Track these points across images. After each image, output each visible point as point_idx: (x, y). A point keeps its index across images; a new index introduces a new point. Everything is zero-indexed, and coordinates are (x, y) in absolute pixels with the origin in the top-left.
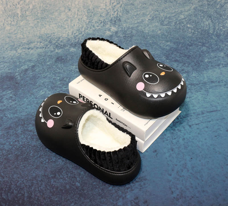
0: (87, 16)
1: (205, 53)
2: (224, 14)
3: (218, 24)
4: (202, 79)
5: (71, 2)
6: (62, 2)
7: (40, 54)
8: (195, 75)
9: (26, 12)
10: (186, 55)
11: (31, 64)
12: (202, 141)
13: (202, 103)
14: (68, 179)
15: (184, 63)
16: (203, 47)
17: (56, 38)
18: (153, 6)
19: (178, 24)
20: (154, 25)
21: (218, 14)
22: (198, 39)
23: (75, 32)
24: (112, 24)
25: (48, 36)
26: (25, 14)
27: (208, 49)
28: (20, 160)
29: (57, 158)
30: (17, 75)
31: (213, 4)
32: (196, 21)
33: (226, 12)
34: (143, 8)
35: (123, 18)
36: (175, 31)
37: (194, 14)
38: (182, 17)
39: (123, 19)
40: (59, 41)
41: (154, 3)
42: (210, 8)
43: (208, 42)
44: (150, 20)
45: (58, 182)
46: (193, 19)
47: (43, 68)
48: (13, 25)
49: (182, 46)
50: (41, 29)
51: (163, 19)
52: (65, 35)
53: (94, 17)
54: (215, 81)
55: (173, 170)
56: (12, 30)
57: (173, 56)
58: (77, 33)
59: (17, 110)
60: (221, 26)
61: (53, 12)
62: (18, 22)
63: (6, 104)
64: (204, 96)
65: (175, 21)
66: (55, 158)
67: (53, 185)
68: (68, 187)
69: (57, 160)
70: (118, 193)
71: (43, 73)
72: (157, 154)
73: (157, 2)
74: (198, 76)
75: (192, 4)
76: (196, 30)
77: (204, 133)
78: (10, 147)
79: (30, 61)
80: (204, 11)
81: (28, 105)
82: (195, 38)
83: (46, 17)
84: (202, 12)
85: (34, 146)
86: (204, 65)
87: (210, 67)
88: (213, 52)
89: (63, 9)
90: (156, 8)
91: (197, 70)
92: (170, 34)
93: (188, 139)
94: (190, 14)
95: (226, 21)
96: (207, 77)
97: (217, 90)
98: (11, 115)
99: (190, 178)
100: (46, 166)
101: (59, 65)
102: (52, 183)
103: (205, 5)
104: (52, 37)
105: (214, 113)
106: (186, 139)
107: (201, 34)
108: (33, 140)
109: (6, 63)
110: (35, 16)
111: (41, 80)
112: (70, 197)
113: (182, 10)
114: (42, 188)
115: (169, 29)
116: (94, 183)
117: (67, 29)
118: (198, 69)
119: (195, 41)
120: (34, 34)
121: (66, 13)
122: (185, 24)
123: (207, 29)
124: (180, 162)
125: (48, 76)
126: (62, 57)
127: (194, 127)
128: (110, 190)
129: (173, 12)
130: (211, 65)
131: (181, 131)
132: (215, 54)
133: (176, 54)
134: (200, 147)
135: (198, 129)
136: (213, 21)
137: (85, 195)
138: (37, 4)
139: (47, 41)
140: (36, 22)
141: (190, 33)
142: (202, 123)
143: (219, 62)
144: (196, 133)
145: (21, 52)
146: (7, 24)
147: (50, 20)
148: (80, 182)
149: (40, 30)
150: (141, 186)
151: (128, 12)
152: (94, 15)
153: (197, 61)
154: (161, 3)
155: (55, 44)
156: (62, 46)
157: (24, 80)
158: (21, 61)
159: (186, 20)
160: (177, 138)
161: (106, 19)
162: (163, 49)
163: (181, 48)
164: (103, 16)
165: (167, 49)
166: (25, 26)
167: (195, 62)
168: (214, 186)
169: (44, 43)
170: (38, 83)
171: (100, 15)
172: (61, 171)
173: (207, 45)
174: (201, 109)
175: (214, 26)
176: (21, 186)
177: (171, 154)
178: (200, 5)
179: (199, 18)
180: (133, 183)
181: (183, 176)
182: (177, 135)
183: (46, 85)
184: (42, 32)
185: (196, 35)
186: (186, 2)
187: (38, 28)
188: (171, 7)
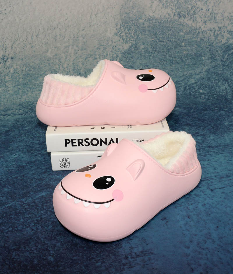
1: (224, 116)
4: (223, 142)
5: (59, 65)
6: (48, 65)
7: (18, 120)
8: (214, 138)
9: (5, 77)
10: (199, 120)
11: (5, 129)
12: (230, 207)
13: (225, 165)
14: (36, 252)
15: (198, 126)
16: (220, 111)
19: (188, 89)
22: (214, 104)
25: (29, 104)
26: (4, 80)
27: (227, 113)
29: (25, 226)
31: (228, 65)
32: (209, 85)
36: (185, 97)
37: (207, 78)
38: (193, 81)
41: (158, 64)
42: (226, 69)
45: (22, 256)
46: (206, 83)
47: (19, 133)
49: (195, 111)
50: (21, 96)
55: (191, 241)
57: (183, 120)
61: (37, 77)
64: (227, 158)
65: (184, 87)
66: (21, 226)
67: (15, 260)
69: (25, 229)
70: (110, 271)
71: (19, 137)
72: (167, 222)
73: (161, 64)
74: (217, 139)
76: (211, 96)
77: (232, 198)
79: (4, 126)
80: (219, 73)
82: (210, 104)
83: (29, 83)
84: (215, 75)
86: (223, 128)
87: (232, 130)
91: (215, 133)
92: (179, 101)
93: (210, 205)
94: (202, 78)
96: (229, 139)
99: (218, 251)
100: (8, 235)
102: (13, 256)
103: (219, 65)
106: (207, 205)
107: (218, 100)
110: (16, 82)
111: (15, 144)
113: (191, 73)
116: (75, 258)
118: (217, 132)
119: (210, 106)
120: (13, 102)
122: (196, 89)
123: (224, 94)
124: (201, 231)
125: (25, 140)
127: (217, 191)
128: (98, 267)
129: (181, 75)
131: (200, 196)
133: (187, 118)
134: (228, 214)
135: (223, 193)
136: (231, 85)
138: (18, 67)
139: (28, 108)
140: (16, 89)
141: (203, 99)
142: (227, 187)
144: (221, 197)
147: (34, 87)
148: (55, 256)
149: (20, 98)
150: (145, 262)
153: (214, 125)
159: (198, 85)
160: (194, 203)
163: (193, 113)
166: (4, 93)
167: (212, 126)
169: (23, 110)
170: (11, 147)
173: (226, 109)
174: (225, 172)
177: (187, 222)
178: (214, 66)
179: (214, 82)
180: (132, 258)
181: (207, 248)
182: (194, 200)
183: (20, 149)
184: (23, 100)
185: (211, 100)
186: (196, 63)
187: (18, 96)
188: (179, 70)
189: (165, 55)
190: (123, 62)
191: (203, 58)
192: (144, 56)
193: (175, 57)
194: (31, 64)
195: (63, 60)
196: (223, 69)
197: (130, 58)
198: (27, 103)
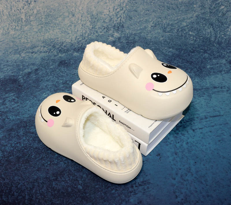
0: (91, 22)
1: (207, 59)
2: (225, 22)
3: (220, 32)
4: (205, 85)
5: (75, 8)
6: (66, 8)
7: (43, 58)
8: (198, 80)
9: (30, 17)
10: (188, 62)
11: (34, 67)
12: (206, 146)
13: (205, 108)
14: (69, 182)
15: (186, 68)
16: (205, 54)
17: (60, 43)
18: (156, 13)
19: (180, 31)
20: (156, 31)
21: (220, 22)
22: (200, 46)
23: (78, 38)
24: (115, 30)
25: (51, 41)
26: (29, 19)
27: (210, 55)
28: (21, 162)
29: (59, 160)
30: (20, 78)
31: (214, 12)
32: (198, 28)
33: (227, 20)
34: (146, 14)
35: (126, 24)
36: (177, 38)
37: (196, 22)
38: (184, 24)
39: (126, 26)
40: (62, 45)
42: (213, 15)
43: (210, 49)
44: (153, 27)
45: (60, 185)
46: (195, 26)
47: (46, 72)
48: (17, 30)
49: (185, 52)
51: (165, 26)
52: (68, 40)
53: (97, 23)
54: (217, 87)
55: (177, 174)
56: (16, 34)
57: (175, 62)
58: (80, 38)
59: (19, 112)
60: (223, 34)
61: (57, 18)
62: (22, 27)
63: (9, 106)
64: (207, 101)
65: (177, 29)
66: (57, 160)
67: (55, 188)
68: (70, 190)
69: (59, 162)
70: (121, 197)
71: (46, 76)
72: (161, 157)
73: (160, 9)
74: (200, 82)
75: (195, 11)
76: (198, 38)
77: (207, 138)
78: (12, 148)
79: (33, 64)
80: (206, 19)
81: (30, 107)
82: (197, 45)
83: (50, 22)
84: (203, 20)
85: (36, 148)
86: (206, 71)
87: (213, 73)
88: (215, 59)
89: (66, 14)
90: (159, 15)
91: (199, 76)
92: (172, 41)
93: (191, 143)
94: (192, 22)
95: (227, 29)
96: (210, 82)
97: (219, 96)
98: (14, 117)
99: (195, 182)
100: (48, 168)
101: (63, 69)
102: (53, 185)
103: (207, 12)
104: (56, 42)
105: (217, 118)
106: (189, 143)
107: (203, 41)
108: (35, 142)
109: (10, 66)
111: (44, 83)
112: (72, 200)
113: (184, 18)
114: (43, 190)
115: (171, 36)
116: (97, 186)
117: (71, 35)
118: (201, 75)
120: (38, 39)
121: (70, 18)
122: (187, 31)
123: (208, 36)
124: (184, 166)
125: (51, 79)
126: (65, 61)
127: (197, 131)
128: (113, 194)
129: (176, 19)
130: (213, 71)
131: (185, 135)
132: (216, 60)
133: (178, 60)
134: (204, 152)
135: (201, 133)
136: (215, 29)
137: (87, 198)
138: (41, 9)
139: (51, 46)
140: (40, 27)
141: (192, 40)
142: (205, 128)
143: (221, 69)
144: (199, 137)
145: (25, 56)
146: (11, 29)
147: (54, 25)
148: (82, 185)
149: (44, 35)
150: (145, 190)
151: (131, 18)
152: (97, 21)
154: (164, 10)
155: (58, 48)
156: (66, 51)
157: (26, 83)
158: (25, 65)
159: (189, 28)
160: (180, 142)
161: (110, 25)
162: (166, 55)
163: (183, 54)
164: (107, 22)
165: (169, 55)
166: (29, 31)
167: (198, 68)
168: (219, 190)
169: (47, 48)
170: (41, 86)
171: (103, 21)
172: (63, 173)
173: (209, 52)
174: (204, 114)
175: (216, 34)
176: (22, 188)
177: (175, 158)
178: (203, 13)
179: (201, 26)
180: (136, 186)
181: (187, 180)
182: (181, 139)
183: (49, 88)
184: (46, 37)
185: (198, 42)
186: (189, 9)
187: (42, 33)
188: (174, 14)
189: (164, 2)
190: (129, 6)
191: (195, 6)
192: (146, 2)
193: (172, 4)
194: (52, 7)
195: (78, 4)
196: (210, 16)
197: (135, 4)
198: (49, 40)
